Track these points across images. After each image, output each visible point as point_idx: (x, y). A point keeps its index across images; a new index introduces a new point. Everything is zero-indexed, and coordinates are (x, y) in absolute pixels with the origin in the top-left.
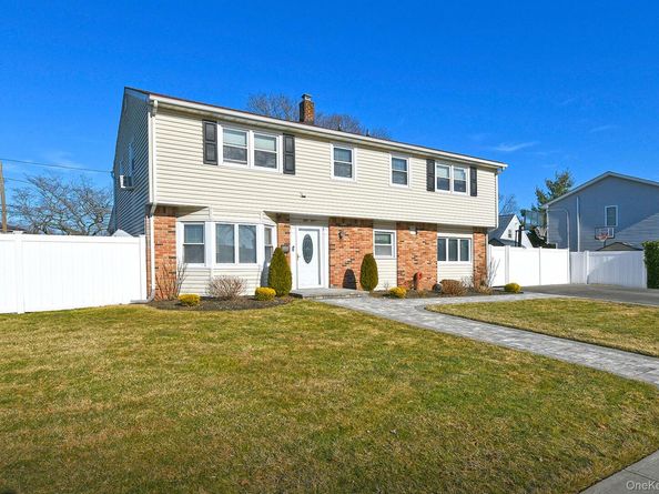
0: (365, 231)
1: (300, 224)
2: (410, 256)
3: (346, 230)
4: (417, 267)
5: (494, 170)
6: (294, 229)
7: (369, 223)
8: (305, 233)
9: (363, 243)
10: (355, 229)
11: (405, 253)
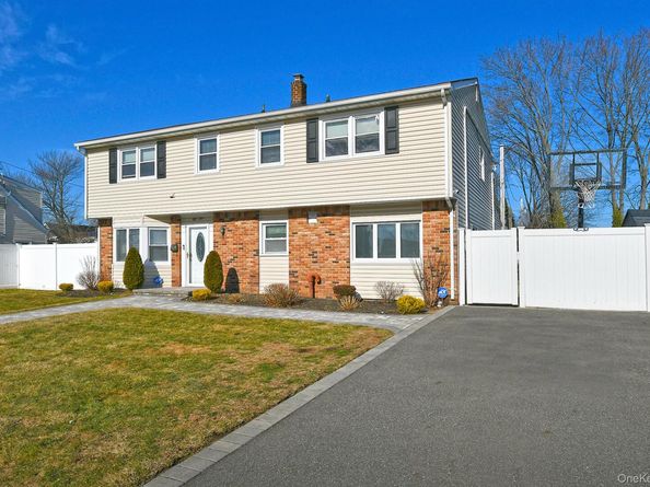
0: (250, 224)
1: (189, 223)
2: (306, 252)
3: (229, 225)
4: (317, 266)
6: (185, 229)
7: (255, 215)
8: (199, 231)
9: (247, 239)
10: (239, 223)
11: (299, 248)
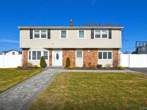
0: (73, 51)
3: (67, 51)
5: (120, 29)
6: (53, 52)
7: (74, 49)
8: (57, 52)
9: (72, 55)
10: (70, 51)
11: (86, 57)
